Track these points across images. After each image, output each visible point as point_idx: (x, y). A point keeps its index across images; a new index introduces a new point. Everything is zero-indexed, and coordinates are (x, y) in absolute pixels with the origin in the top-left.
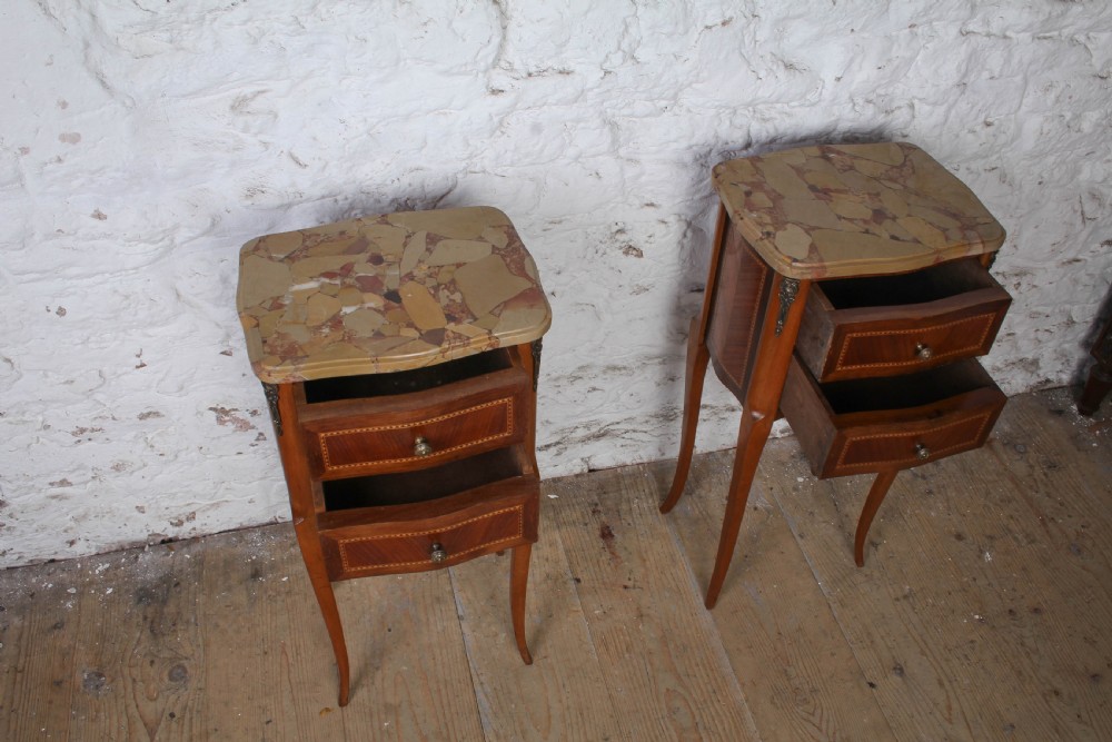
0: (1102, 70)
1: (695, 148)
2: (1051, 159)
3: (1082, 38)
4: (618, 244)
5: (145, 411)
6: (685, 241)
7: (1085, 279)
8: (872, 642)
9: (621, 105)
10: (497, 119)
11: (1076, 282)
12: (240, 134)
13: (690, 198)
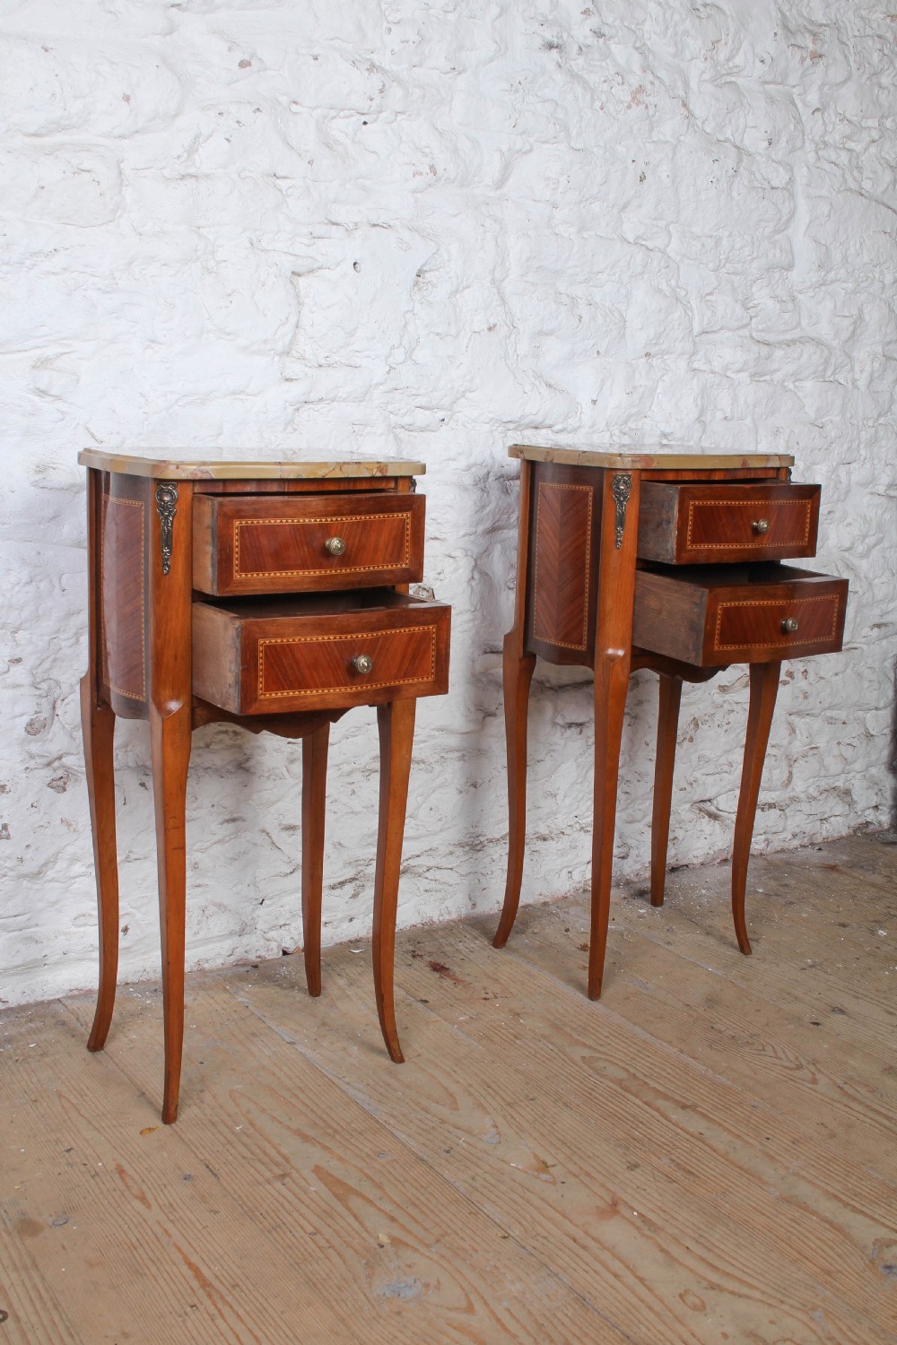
0: (816, 419)
1: (474, 469)
3: (791, 386)
6: (473, 583)
7: (867, 673)
8: (796, 998)
9: (403, 411)
10: (290, 410)
11: (860, 676)
12: (37, 399)
13: (474, 529)
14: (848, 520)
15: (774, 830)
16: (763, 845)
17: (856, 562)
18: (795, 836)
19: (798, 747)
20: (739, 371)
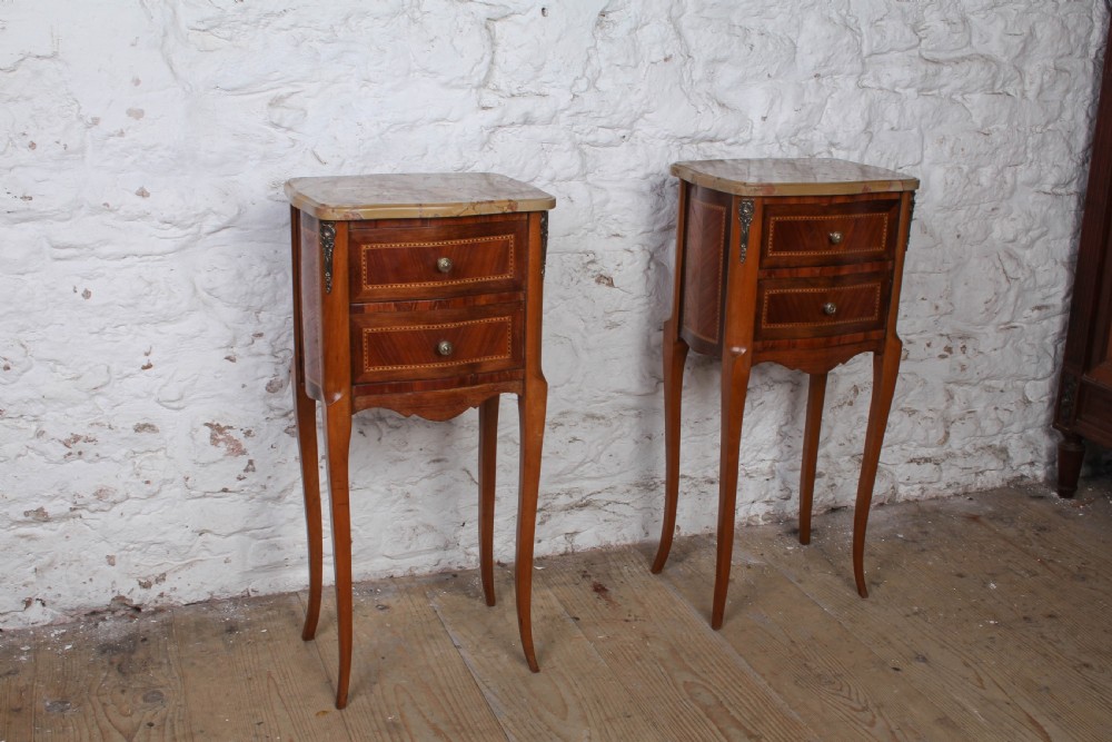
0: (983, 127)
1: (651, 178)
2: (962, 213)
3: (959, 98)
4: (590, 274)
5: (142, 422)
6: (649, 273)
7: (1027, 348)
8: (889, 643)
9: (587, 131)
10: (486, 133)
11: (1019, 351)
12: (273, 130)
13: (651, 228)
14: (1013, 216)
15: (929, 480)
16: (918, 493)
17: (1020, 252)
18: (949, 486)
19: (956, 410)
20: (908, 87)
